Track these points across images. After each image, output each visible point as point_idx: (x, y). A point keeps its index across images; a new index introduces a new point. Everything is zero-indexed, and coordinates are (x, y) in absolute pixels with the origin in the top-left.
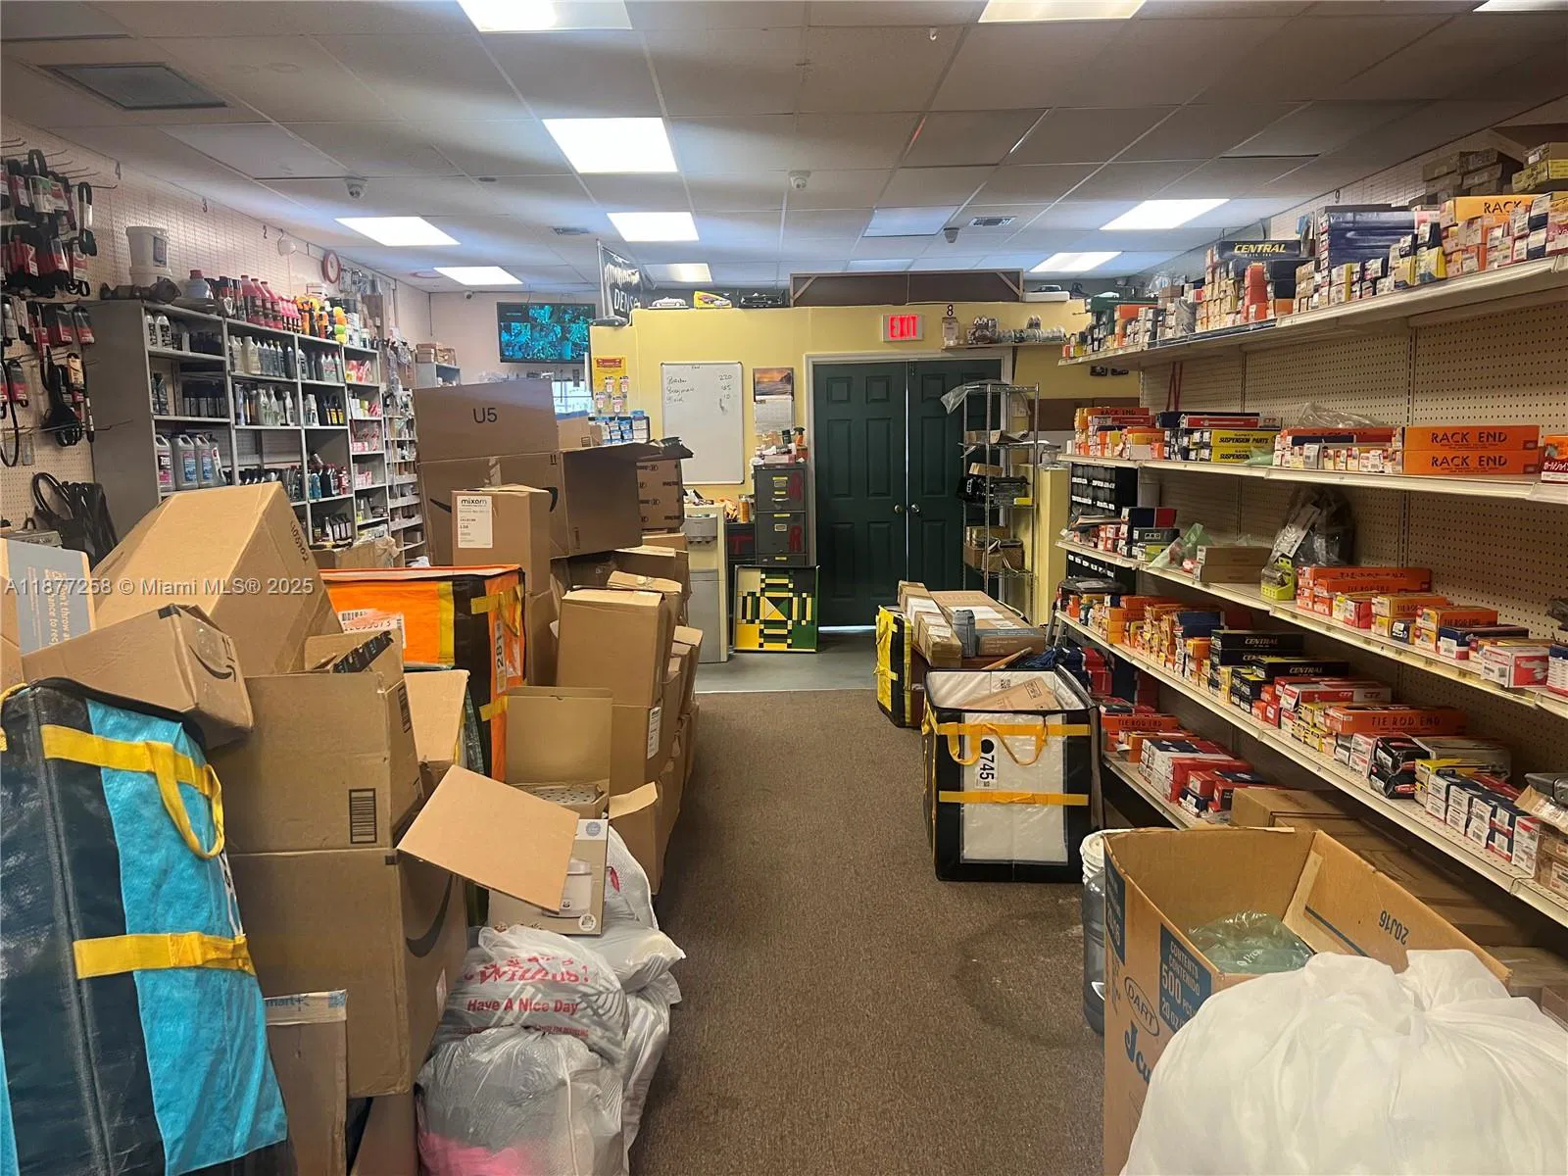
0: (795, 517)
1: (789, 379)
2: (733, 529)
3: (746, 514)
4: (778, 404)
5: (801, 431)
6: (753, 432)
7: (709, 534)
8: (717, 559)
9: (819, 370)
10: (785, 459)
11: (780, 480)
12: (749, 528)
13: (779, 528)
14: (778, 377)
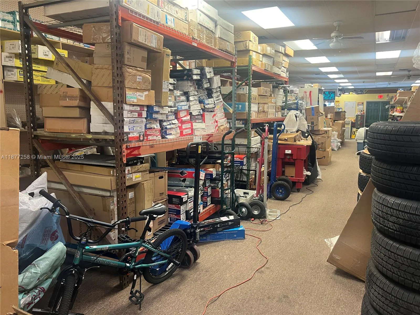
0: (361, 121)
1: (363, 103)
2: (352, 123)
3: (355, 121)
4: (361, 107)
5: (364, 110)
6: (357, 110)
7: (349, 123)
8: (350, 126)
9: (367, 102)
10: (360, 114)
11: (359, 117)
12: (355, 123)
13: (359, 123)
14: (361, 103)
